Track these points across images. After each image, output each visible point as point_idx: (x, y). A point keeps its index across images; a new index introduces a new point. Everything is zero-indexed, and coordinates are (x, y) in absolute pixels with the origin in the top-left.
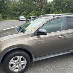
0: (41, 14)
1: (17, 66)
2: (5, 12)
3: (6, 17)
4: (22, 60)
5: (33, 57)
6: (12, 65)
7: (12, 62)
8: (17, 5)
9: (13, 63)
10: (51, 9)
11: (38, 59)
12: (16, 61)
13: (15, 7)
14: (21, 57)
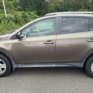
4: (1, 63)
8: (59, 3)
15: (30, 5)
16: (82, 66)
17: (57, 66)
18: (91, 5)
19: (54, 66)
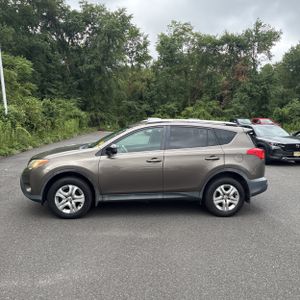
0: (231, 110)
1: (68, 203)
2: (102, 102)
3: (102, 119)
4: (77, 193)
5: (97, 192)
6: (60, 199)
7: (60, 193)
8: (143, 81)
9: (62, 196)
10: (272, 93)
11: (106, 199)
12: (67, 194)
13: (137, 87)
14: (76, 188)
15: (59, 79)
16: (201, 197)
17: (165, 197)
18: (226, 92)
19: (160, 197)
